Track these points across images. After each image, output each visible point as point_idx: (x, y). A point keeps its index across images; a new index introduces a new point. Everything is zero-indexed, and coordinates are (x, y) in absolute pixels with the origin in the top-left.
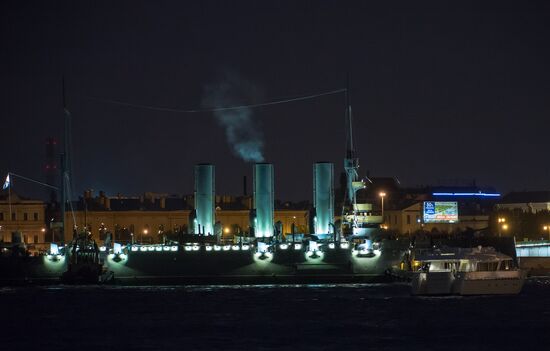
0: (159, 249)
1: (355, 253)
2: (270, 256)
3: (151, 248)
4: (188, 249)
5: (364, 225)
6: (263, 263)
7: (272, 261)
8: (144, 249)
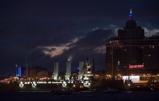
0: (43, 83)
1: (84, 84)
2: (66, 85)
3: (41, 83)
4: (49, 83)
5: (89, 77)
6: (64, 86)
7: (66, 86)
8: (40, 83)
